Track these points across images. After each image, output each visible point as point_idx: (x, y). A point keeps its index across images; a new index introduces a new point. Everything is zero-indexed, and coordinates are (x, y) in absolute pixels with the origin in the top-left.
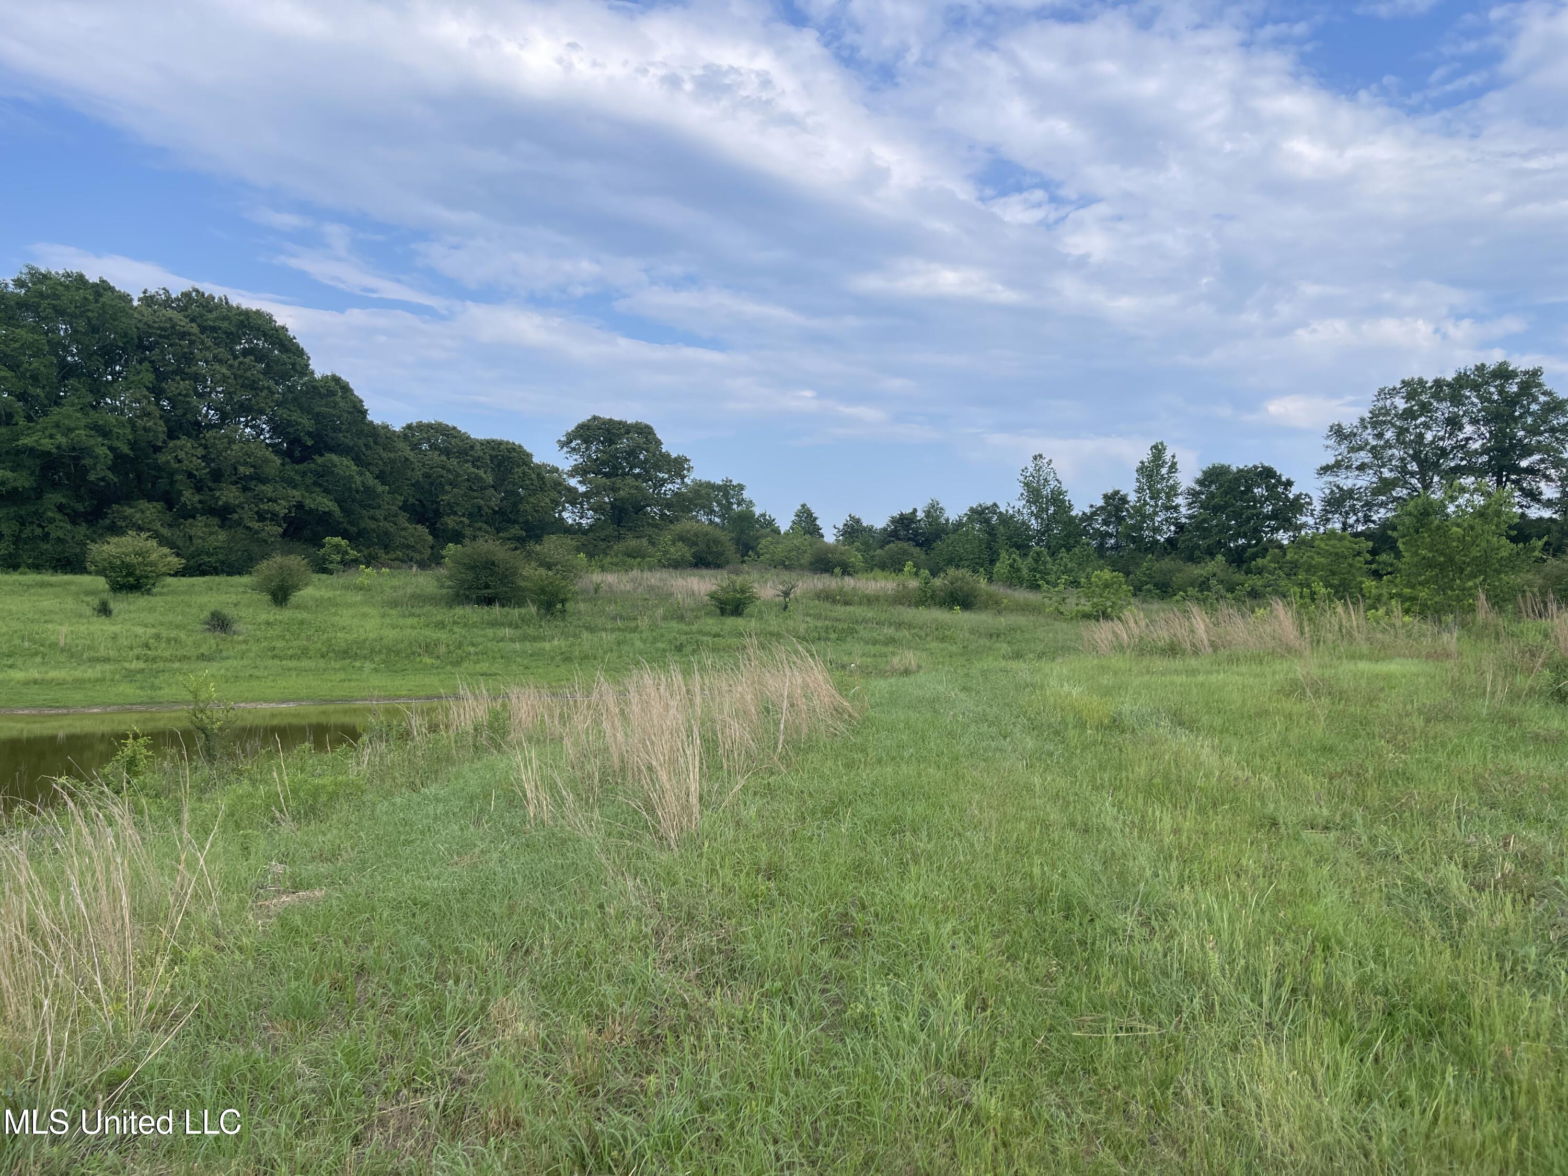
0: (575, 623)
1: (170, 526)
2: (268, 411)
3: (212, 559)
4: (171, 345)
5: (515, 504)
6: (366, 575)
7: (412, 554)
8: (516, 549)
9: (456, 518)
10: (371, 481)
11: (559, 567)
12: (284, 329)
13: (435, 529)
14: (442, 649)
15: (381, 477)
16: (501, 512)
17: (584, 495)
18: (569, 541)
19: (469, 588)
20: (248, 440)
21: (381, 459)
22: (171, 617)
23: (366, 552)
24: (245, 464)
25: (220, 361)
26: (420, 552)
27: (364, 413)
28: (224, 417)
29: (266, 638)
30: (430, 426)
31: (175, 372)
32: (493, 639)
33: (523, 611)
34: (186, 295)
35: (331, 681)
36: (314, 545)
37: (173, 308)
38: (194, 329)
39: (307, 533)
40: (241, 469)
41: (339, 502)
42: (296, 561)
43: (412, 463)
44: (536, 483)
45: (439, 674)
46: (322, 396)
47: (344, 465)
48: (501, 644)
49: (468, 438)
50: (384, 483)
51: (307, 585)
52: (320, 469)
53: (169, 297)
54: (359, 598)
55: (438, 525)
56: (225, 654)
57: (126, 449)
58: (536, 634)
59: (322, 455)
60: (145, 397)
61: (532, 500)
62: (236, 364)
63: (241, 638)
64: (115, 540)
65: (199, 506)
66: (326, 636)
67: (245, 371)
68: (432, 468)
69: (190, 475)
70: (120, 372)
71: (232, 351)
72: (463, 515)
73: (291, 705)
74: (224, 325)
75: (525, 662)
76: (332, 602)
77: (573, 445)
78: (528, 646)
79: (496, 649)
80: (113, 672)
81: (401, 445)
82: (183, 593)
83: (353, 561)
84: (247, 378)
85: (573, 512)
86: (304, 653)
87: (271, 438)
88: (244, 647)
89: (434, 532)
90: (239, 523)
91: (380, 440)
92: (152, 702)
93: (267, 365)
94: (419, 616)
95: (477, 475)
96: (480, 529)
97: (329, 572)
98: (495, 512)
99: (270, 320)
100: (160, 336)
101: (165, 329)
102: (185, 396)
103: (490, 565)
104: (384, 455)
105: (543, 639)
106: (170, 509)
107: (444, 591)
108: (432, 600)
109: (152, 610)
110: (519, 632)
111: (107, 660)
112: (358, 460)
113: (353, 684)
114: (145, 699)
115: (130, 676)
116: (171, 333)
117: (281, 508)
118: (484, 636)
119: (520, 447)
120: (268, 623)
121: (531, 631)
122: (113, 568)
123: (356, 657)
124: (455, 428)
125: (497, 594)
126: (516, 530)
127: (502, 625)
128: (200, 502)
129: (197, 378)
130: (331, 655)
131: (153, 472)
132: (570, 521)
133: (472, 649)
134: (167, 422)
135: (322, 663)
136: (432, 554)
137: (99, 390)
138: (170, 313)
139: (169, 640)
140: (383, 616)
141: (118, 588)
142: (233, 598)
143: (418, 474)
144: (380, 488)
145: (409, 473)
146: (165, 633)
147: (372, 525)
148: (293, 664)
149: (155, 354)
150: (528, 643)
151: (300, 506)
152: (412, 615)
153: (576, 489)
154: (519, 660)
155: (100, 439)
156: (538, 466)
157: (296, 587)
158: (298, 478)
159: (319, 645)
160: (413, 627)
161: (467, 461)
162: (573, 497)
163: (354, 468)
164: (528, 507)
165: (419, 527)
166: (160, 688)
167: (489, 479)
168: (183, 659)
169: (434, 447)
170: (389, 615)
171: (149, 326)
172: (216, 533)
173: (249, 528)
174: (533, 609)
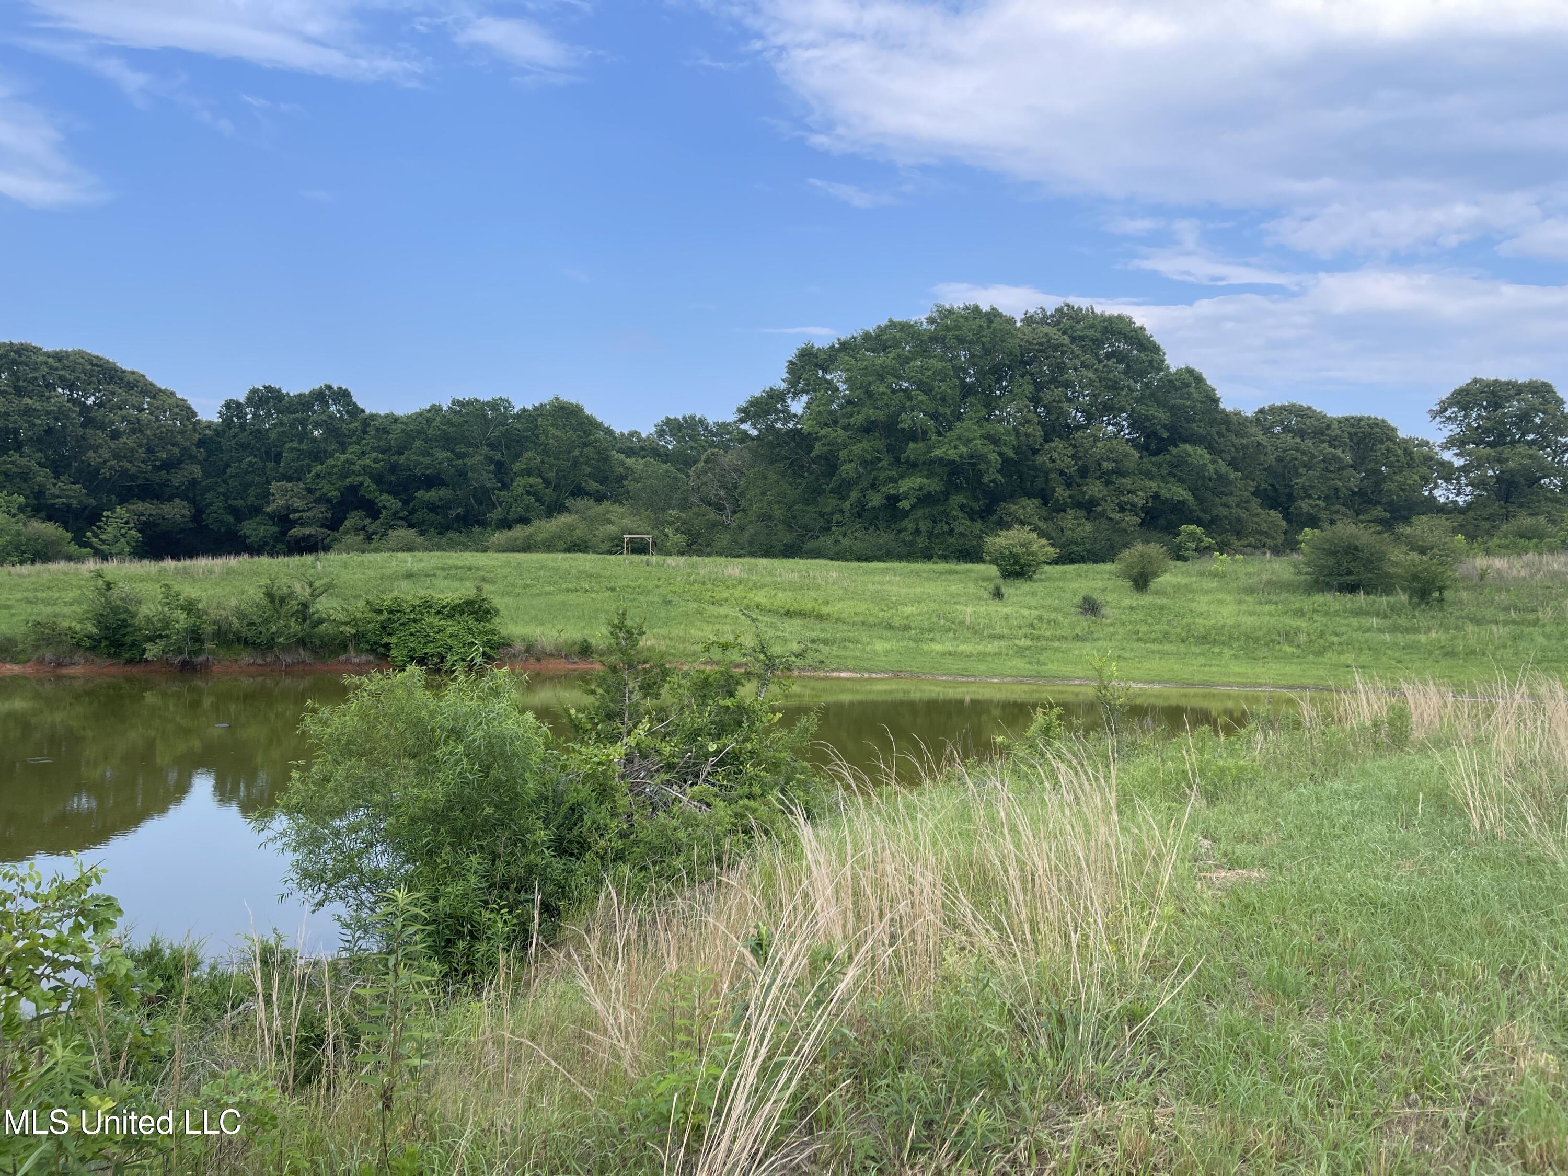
0: (1457, 613)
1: (1046, 519)
2: (1129, 409)
3: (1080, 549)
4: (1047, 358)
5: (1377, 484)
6: (1220, 562)
7: (1265, 540)
8: (1379, 533)
9: (1311, 502)
10: (1223, 468)
11: (1435, 551)
12: (1142, 328)
13: (1288, 514)
14: (1303, 638)
15: (1233, 464)
16: (1361, 493)
17: (1462, 469)
18: (1443, 521)
19: (1330, 575)
20: (1110, 438)
21: (1234, 446)
22: (1048, 601)
23: (1219, 539)
24: (1108, 459)
25: (1086, 367)
26: (1273, 538)
27: (1216, 401)
28: (1089, 417)
29: (1130, 622)
30: (1283, 408)
31: (1050, 382)
32: (1359, 629)
33: (1392, 599)
34: (1059, 310)
35: (1193, 665)
36: (1169, 533)
37: (1049, 324)
38: (1066, 340)
39: (1162, 522)
40: (1105, 465)
41: (1193, 490)
42: (1154, 549)
43: (1265, 447)
44: (1402, 458)
45: (1300, 664)
46: (1176, 389)
47: (1197, 454)
48: (1367, 635)
49: (1324, 417)
50: (1236, 470)
51: (1165, 571)
52: (1174, 460)
53: (1045, 315)
54: (1215, 584)
55: (1291, 510)
56: (1096, 635)
57: (1011, 454)
58: (1409, 625)
59: (1176, 446)
60: (1027, 406)
61: (1397, 478)
62: (1101, 367)
63: (1109, 621)
64: (1003, 533)
65: (1069, 500)
66: (1185, 621)
67: (1108, 372)
68: (1285, 451)
69: (1062, 473)
70: (1006, 387)
71: (1097, 356)
72: (1319, 498)
73: (1157, 687)
74: (1091, 333)
75: (1397, 655)
76: (1189, 589)
77: (1448, 414)
78: (1401, 639)
79: (1363, 640)
80: (1008, 648)
81: (1253, 430)
82: (1058, 579)
83: (1206, 548)
84: (1110, 380)
85: (1448, 489)
86: (1166, 637)
87: (1130, 434)
88: (1112, 629)
89: (1287, 516)
90: (1102, 515)
91: (1232, 427)
92: (1039, 676)
93: (1128, 366)
94: (1276, 603)
95: (1334, 455)
96: (1337, 512)
97: (1185, 559)
98: (1354, 493)
99: (1130, 322)
100: (1039, 351)
101: (1041, 344)
102: (1058, 402)
103: (1352, 550)
104: (1237, 441)
105: (1417, 630)
106: (1046, 504)
107: (1302, 578)
108: (1290, 587)
109: (1034, 594)
110: (1388, 622)
111: (1001, 637)
112: (1211, 449)
113: (1214, 669)
114: (1033, 673)
115: (1020, 652)
116: (1047, 347)
117: (1139, 499)
118: (1348, 625)
119: (1383, 421)
120: (1131, 608)
121: (1403, 622)
122: (1003, 557)
123: (1214, 642)
124: (1309, 408)
125: (1360, 580)
126: (1379, 512)
127: (1367, 614)
128: (1070, 497)
129: (1068, 385)
130: (1191, 640)
131: (1032, 472)
132: (1442, 500)
133: (1335, 639)
134: (1043, 425)
135: (1183, 648)
136: (1286, 540)
137: (990, 404)
138: (1046, 329)
139: (1049, 622)
140: (1240, 602)
141: (1008, 575)
142: (1100, 584)
143: (1271, 459)
144: (1233, 475)
145: (1262, 457)
146: (1046, 616)
147: (1224, 512)
148: (1156, 647)
149: (1033, 368)
150: (1399, 635)
151: (1156, 496)
152: (1269, 602)
153: (1450, 464)
154: (1389, 652)
155: (992, 447)
156: (1405, 441)
157: (1156, 574)
158: (1154, 469)
159: (1179, 630)
160: (1270, 614)
161: (1324, 441)
162: (1448, 473)
163: (1207, 456)
164: (1393, 486)
165: (1272, 512)
166: (1045, 664)
167: (1348, 458)
168: (1062, 638)
169: (1287, 430)
170: (1245, 602)
171: (1030, 343)
172: (1083, 525)
173: (1111, 519)
174: (1404, 598)
